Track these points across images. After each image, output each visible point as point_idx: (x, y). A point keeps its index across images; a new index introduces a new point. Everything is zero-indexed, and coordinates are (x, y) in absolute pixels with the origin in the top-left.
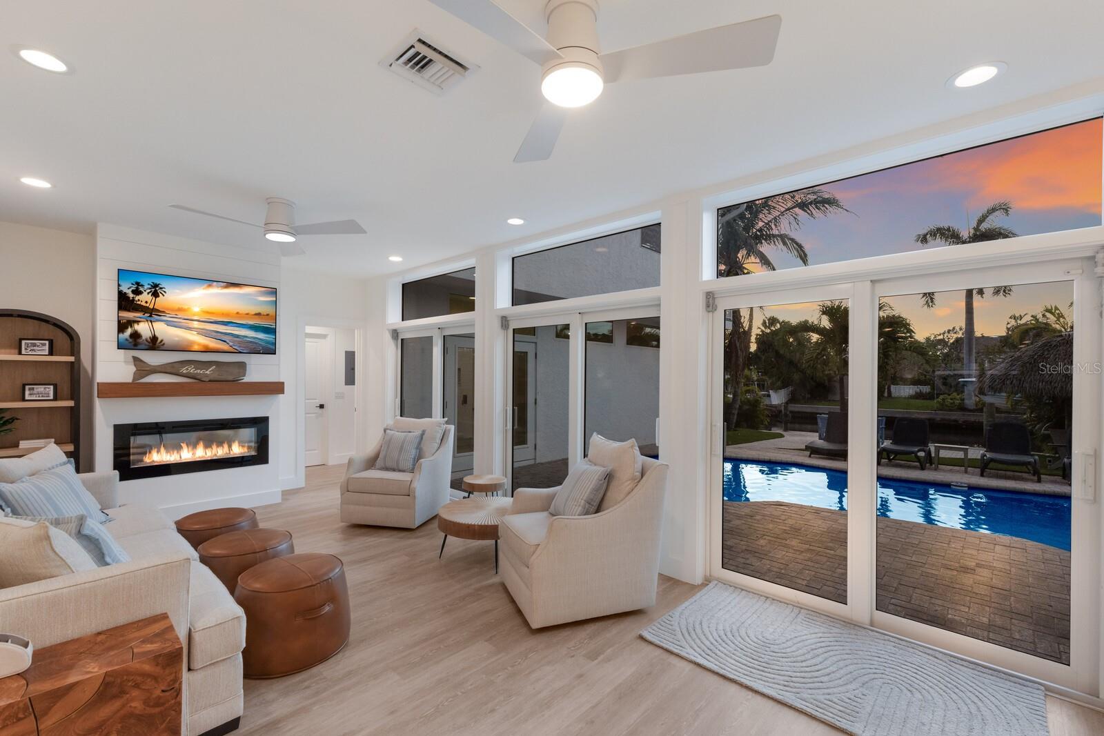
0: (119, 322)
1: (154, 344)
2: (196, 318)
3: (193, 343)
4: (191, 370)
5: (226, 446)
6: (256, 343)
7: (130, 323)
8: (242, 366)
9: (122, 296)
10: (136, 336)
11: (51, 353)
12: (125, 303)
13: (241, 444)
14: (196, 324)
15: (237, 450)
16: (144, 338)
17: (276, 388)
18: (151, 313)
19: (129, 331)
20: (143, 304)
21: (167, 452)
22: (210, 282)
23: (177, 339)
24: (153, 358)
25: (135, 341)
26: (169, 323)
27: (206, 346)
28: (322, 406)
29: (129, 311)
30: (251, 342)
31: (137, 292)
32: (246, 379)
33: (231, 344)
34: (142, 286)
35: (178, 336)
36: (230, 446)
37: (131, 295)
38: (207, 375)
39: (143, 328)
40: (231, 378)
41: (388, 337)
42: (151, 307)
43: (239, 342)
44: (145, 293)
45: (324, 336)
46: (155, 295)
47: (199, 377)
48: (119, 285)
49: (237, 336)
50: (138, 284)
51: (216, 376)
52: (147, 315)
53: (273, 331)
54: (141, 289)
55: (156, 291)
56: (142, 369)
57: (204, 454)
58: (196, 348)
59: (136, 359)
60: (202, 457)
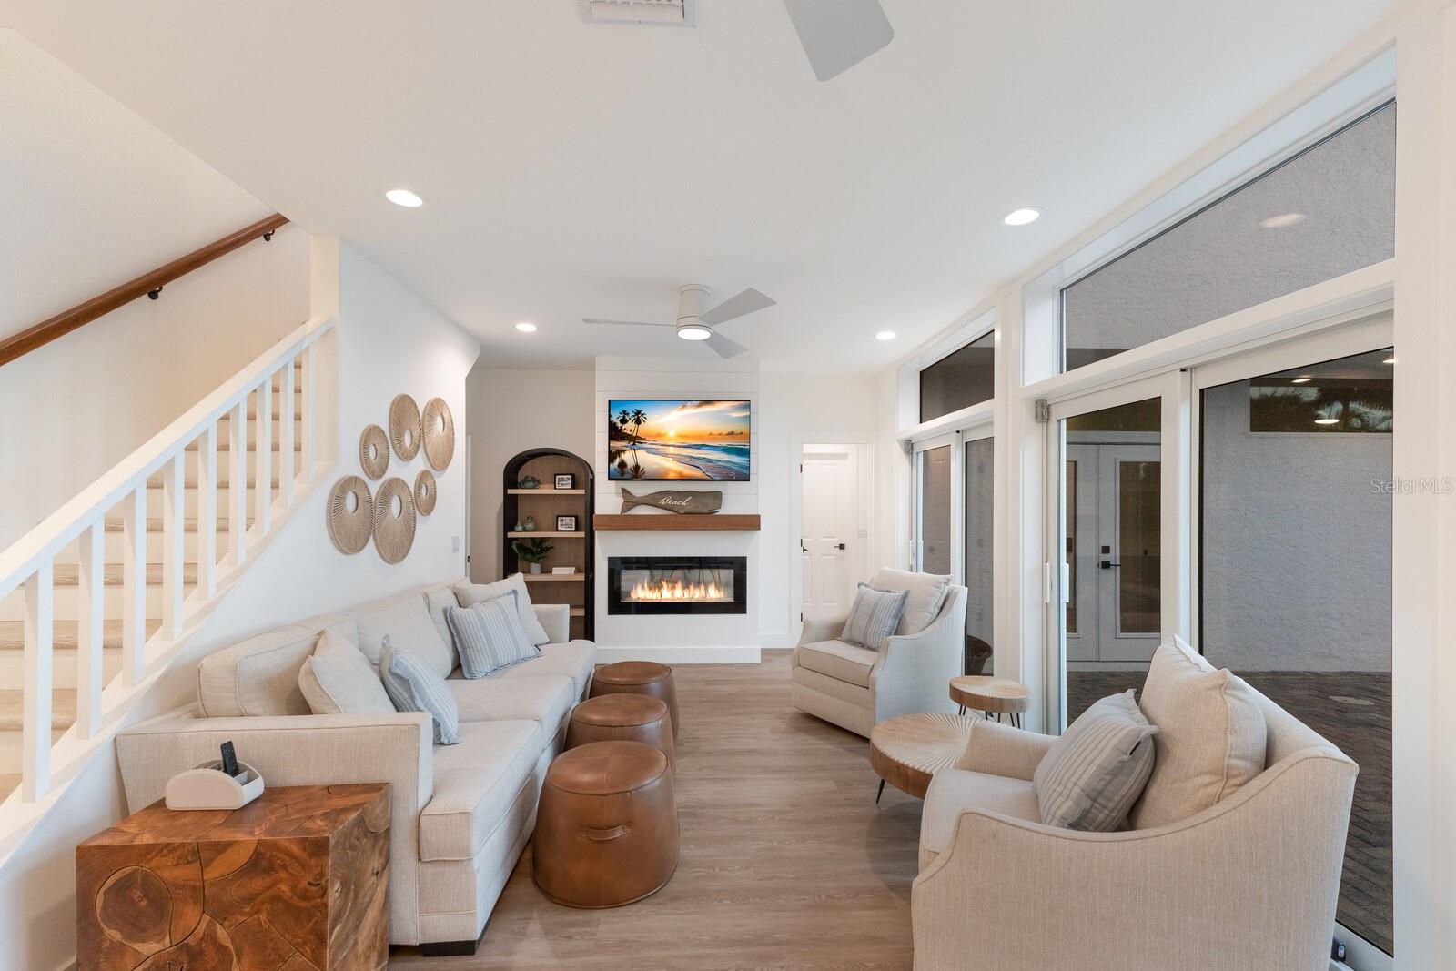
0: (610, 452)
1: (637, 474)
2: (671, 443)
3: (668, 470)
4: (669, 501)
5: (702, 587)
6: (729, 468)
7: (619, 452)
8: (717, 496)
9: (612, 426)
10: (623, 465)
11: (574, 487)
12: (615, 433)
13: (718, 587)
14: (672, 450)
15: (714, 594)
16: (629, 467)
17: (750, 523)
18: (635, 440)
19: (617, 461)
20: (628, 432)
21: (650, 589)
22: (683, 402)
23: (655, 467)
24: (639, 489)
25: (622, 470)
26: (649, 451)
27: (680, 474)
28: (842, 547)
29: (618, 441)
30: (724, 467)
31: (624, 421)
32: (722, 512)
33: (704, 470)
34: (628, 414)
35: (656, 464)
36: (706, 589)
37: (619, 425)
38: (682, 507)
39: (628, 457)
40: (706, 510)
41: (898, 451)
42: (635, 435)
43: (713, 468)
44: (630, 421)
45: (844, 456)
46: (638, 422)
47: (676, 509)
48: (610, 416)
49: (710, 461)
50: (624, 412)
51: (691, 508)
52: (631, 443)
53: (745, 452)
54: (627, 418)
55: (638, 418)
56: (630, 501)
57: (682, 595)
58: (672, 476)
59: (624, 490)
60: (681, 598)
